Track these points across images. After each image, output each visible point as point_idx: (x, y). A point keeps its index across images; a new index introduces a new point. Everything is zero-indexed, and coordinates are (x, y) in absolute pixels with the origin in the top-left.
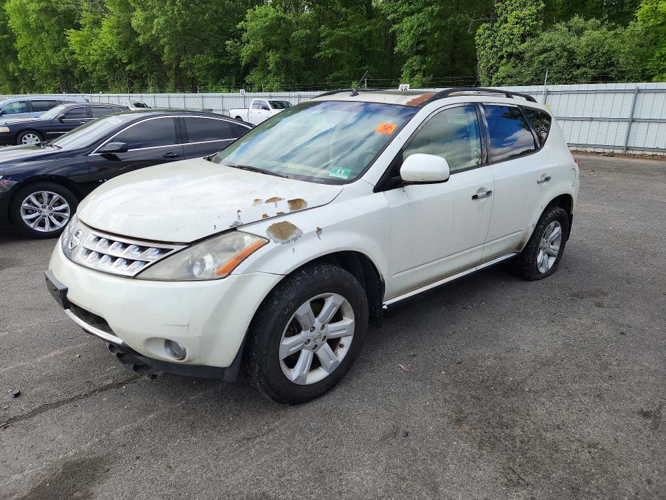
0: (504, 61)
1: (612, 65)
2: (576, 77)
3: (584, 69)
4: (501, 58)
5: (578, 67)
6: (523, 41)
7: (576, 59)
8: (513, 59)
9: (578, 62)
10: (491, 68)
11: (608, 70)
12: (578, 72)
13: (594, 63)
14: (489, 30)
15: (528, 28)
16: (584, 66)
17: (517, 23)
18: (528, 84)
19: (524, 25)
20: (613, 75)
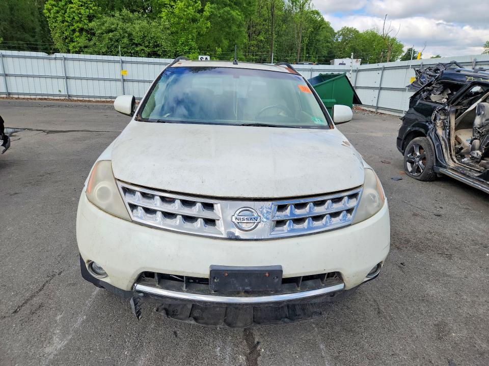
0: (77, 34)
1: (157, 46)
2: (137, 52)
3: (142, 47)
4: (74, 31)
5: (137, 45)
6: (90, 21)
7: (134, 40)
8: (84, 33)
9: (136, 42)
10: (66, 38)
11: (156, 49)
12: (138, 49)
13: (147, 43)
14: (56, 7)
15: (91, 11)
16: (141, 45)
17: (82, 6)
18: (104, 54)
19: (87, 8)
20: (159, 53)
